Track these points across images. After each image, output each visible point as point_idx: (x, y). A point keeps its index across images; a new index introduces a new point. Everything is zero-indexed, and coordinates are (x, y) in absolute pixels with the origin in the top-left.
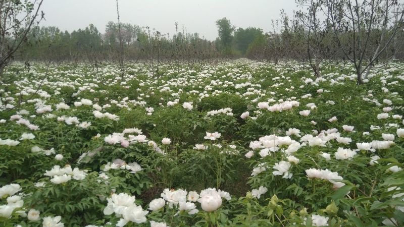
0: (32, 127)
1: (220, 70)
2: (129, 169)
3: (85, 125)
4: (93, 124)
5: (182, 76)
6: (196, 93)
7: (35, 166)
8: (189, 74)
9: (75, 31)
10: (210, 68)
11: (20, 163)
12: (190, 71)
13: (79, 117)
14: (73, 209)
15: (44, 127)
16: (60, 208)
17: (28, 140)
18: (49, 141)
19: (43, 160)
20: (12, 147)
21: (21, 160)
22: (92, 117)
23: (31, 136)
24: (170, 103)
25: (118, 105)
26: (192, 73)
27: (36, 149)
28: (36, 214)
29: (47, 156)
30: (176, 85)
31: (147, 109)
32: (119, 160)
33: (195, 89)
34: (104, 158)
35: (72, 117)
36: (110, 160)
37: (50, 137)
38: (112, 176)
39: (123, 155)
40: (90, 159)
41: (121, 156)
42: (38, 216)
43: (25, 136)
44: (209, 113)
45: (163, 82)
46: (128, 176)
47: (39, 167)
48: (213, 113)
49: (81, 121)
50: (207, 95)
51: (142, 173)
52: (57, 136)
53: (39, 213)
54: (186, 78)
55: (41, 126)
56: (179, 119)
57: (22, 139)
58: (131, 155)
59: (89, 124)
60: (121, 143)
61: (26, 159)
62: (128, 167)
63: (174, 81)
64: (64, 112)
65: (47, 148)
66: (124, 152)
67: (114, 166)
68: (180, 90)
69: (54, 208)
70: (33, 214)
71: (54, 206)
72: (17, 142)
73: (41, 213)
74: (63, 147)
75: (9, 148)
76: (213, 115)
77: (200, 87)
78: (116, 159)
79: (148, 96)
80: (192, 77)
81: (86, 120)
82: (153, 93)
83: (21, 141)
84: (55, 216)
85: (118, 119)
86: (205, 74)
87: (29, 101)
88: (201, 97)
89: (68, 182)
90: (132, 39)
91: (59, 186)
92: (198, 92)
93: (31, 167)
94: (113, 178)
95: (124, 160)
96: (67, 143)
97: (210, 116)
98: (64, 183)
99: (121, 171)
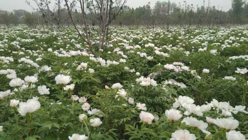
0: (124, 56)
1: (234, 31)
2: (179, 86)
3: (150, 58)
4: (155, 58)
5: (206, 34)
6: (218, 45)
7: (126, 77)
8: (210, 33)
9: (137, 8)
10: (226, 30)
11: (119, 74)
12: (211, 31)
13: (147, 53)
14: (151, 102)
15: (130, 57)
16: (144, 99)
17: (123, 63)
18: (132, 65)
19: (130, 74)
20: (116, 65)
21: (119, 73)
22: (154, 54)
23: (124, 61)
24: (201, 49)
25: (167, 48)
26: (212, 32)
27: (126, 68)
28: (132, 100)
29: (131, 73)
30: (202, 39)
31: (185, 52)
32: (172, 80)
33: (216, 42)
34: (163, 77)
35: (144, 53)
36: (167, 79)
37: (133, 62)
38: (169, 88)
39: (175, 77)
40: (155, 77)
41: (174, 78)
42: (133, 102)
43: (122, 60)
44: (230, 58)
45: (192, 37)
46: (179, 89)
47: (127, 78)
48: (234, 58)
49: (148, 56)
50: (228, 46)
51: (187, 89)
52: (136, 62)
53: (134, 100)
54: (208, 35)
55: (128, 56)
56: (209, 60)
57: (120, 62)
58: (180, 77)
59: (152, 58)
60: (173, 70)
61: (122, 73)
62: (179, 84)
63: (200, 37)
64: (139, 50)
65: (131, 68)
66: (175, 75)
67: (170, 82)
68: (206, 42)
69: (142, 99)
70: (131, 100)
71: (141, 97)
72: (118, 63)
73: (135, 100)
74: (140, 69)
75: (114, 66)
76: (234, 59)
77: (221, 41)
78: (170, 78)
79: (184, 45)
80: (212, 35)
81: (150, 55)
82: (187, 43)
83: (120, 63)
84: (142, 103)
85: (169, 56)
86: (222, 33)
87: (119, 44)
88: (224, 47)
89: (149, 86)
90: (170, 11)
91: (144, 87)
92: (219, 44)
93: (124, 77)
94: (170, 89)
95: (175, 80)
96: (141, 67)
97: (231, 60)
98: (147, 86)
99: (174, 86)
